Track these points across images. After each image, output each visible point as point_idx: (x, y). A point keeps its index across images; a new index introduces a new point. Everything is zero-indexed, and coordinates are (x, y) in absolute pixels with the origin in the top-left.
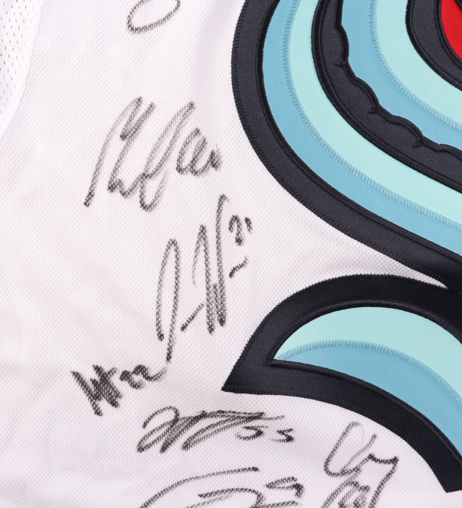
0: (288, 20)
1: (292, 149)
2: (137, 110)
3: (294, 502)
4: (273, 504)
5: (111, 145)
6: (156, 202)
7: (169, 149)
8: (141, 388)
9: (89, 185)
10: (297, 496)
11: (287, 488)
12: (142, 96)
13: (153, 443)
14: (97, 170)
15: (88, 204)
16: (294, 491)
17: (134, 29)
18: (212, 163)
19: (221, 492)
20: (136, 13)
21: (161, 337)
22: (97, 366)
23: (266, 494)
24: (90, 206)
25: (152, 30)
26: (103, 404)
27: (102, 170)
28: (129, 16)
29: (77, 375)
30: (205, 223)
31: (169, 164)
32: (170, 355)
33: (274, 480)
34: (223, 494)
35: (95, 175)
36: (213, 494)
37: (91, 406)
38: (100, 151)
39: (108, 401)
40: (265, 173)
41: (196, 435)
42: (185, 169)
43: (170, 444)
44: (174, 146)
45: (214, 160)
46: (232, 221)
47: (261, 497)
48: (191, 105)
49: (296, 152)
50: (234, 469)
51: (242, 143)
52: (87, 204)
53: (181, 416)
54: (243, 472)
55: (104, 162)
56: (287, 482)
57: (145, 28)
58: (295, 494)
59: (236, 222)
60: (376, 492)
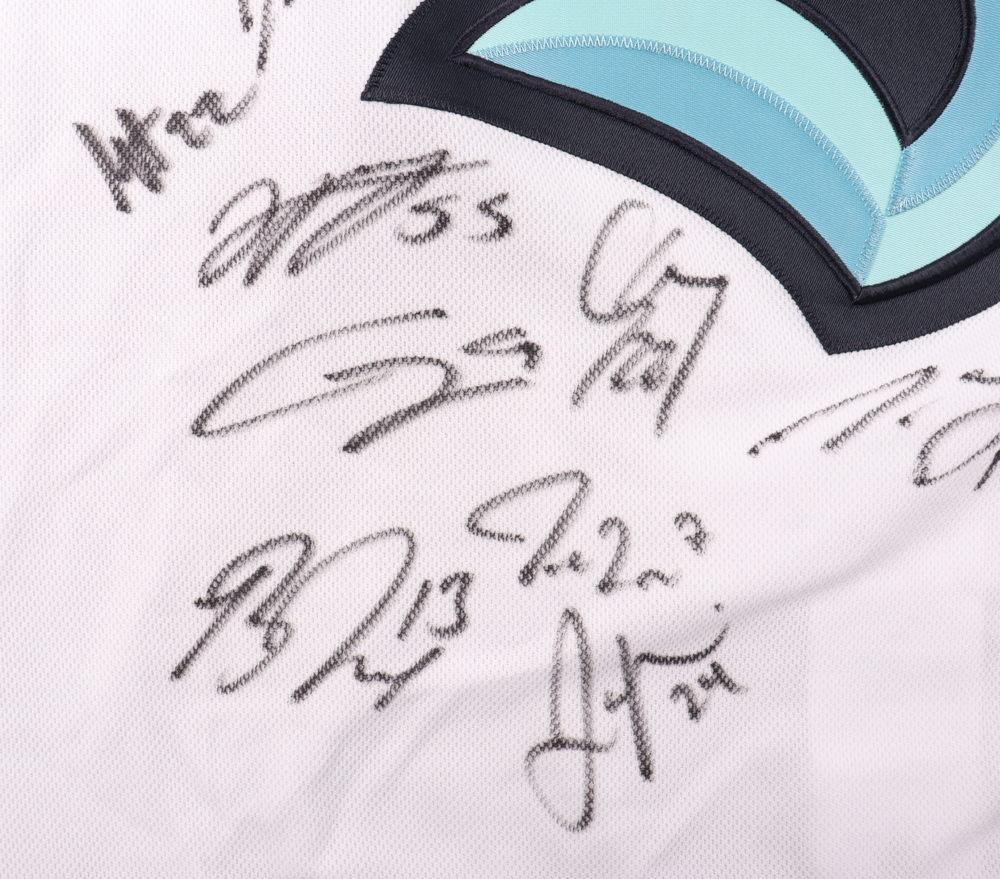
3: (521, 380)
4: (477, 388)
8: (206, 144)
10: (528, 368)
11: (507, 352)
13: (230, 264)
16: (522, 357)
19: (370, 366)
21: (247, 22)
22: (124, 111)
23: (463, 367)
26: (134, 189)
29: (84, 131)
32: (265, 55)
33: (478, 337)
34: (374, 372)
36: (354, 373)
37: (109, 193)
39: (143, 181)
41: (314, 238)
43: (262, 265)
47: (453, 372)
50: (394, 315)
53: (283, 198)
54: (414, 321)
56: (506, 338)
58: (524, 363)
60: (689, 353)
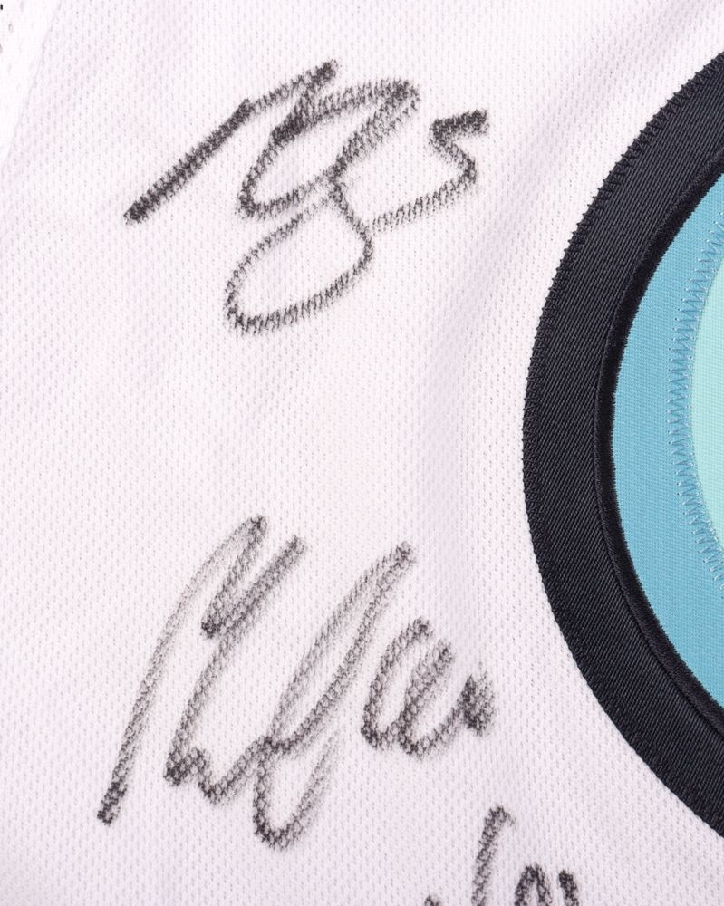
0: (688, 307)
1: (696, 679)
2: (252, 553)
5: (178, 650)
6: (303, 822)
7: (343, 673)
9: (112, 762)
12: (265, 514)
14: (137, 717)
15: (108, 817)
17: (245, 322)
18: (467, 714)
20: (251, 276)
24: (115, 823)
25: (294, 324)
27: (151, 721)
28: (230, 284)
30: (438, 892)
31: (342, 717)
35: (130, 734)
38: (145, 665)
40: (617, 747)
42: (385, 735)
44: (356, 667)
45: (473, 706)
46: (525, 884)
48: (403, 555)
49: (707, 687)
51: (552, 657)
52: (105, 815)
55: (158, 698)
57: (276, 319)
59: (534, 885)
